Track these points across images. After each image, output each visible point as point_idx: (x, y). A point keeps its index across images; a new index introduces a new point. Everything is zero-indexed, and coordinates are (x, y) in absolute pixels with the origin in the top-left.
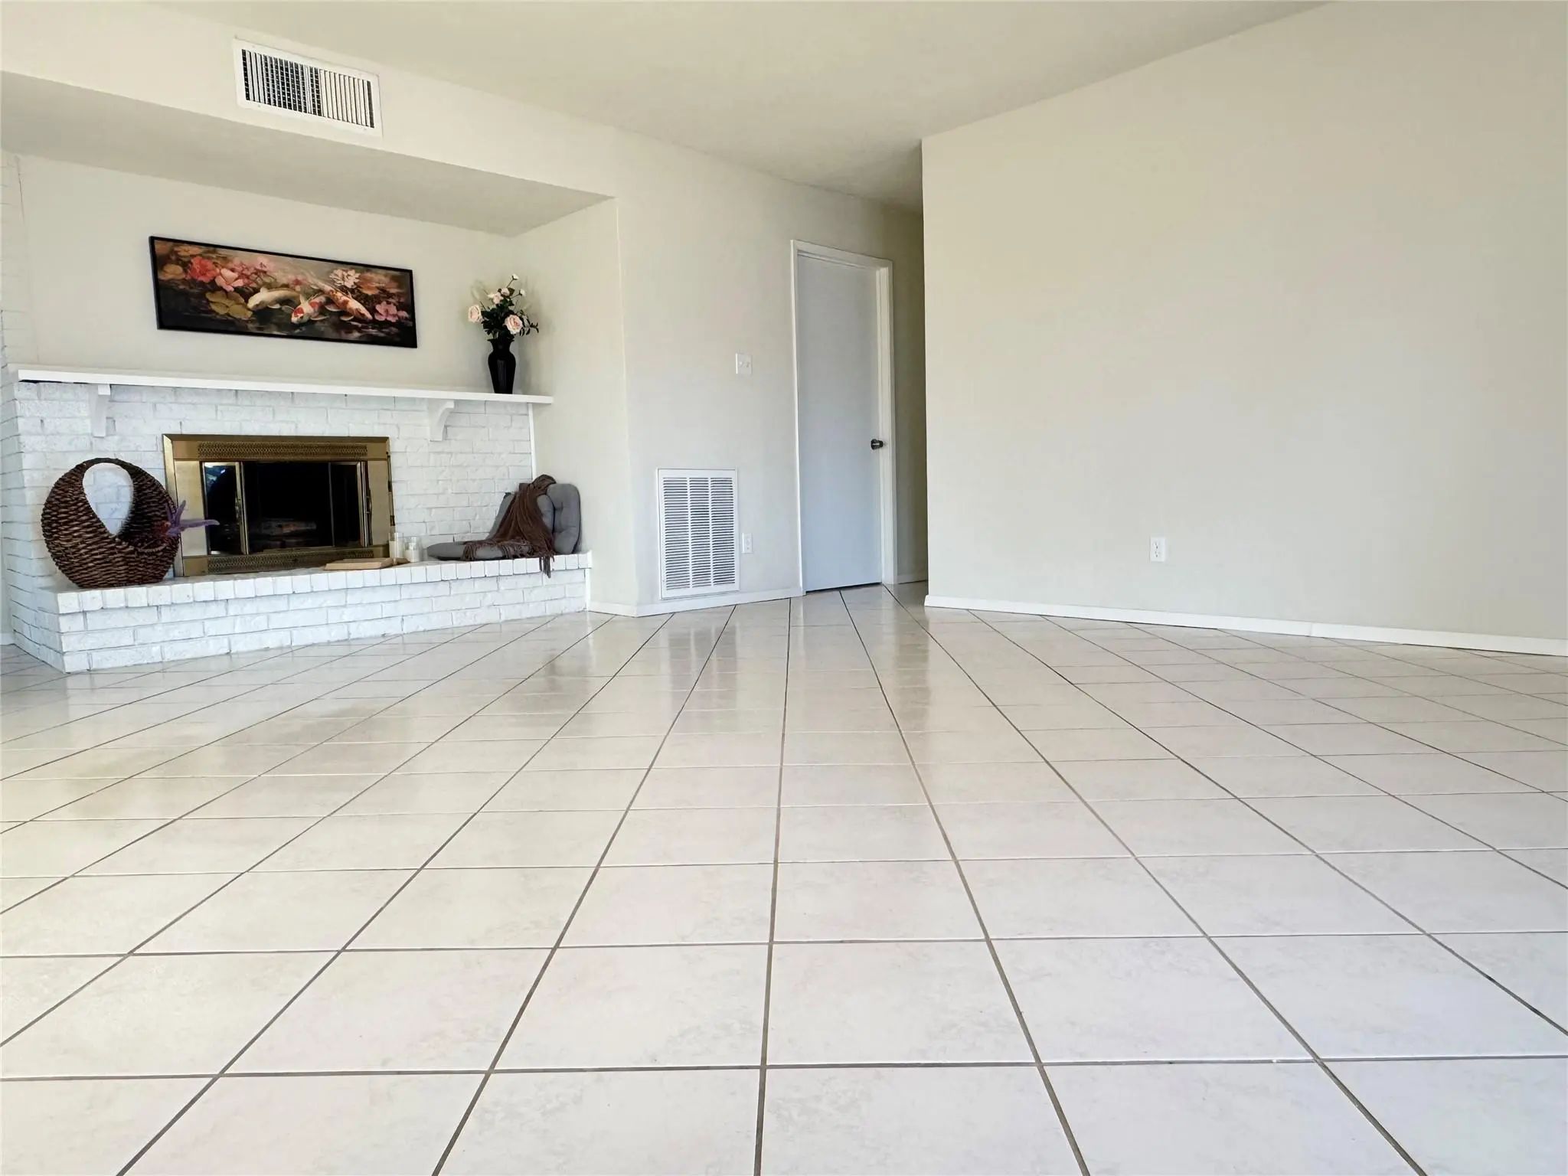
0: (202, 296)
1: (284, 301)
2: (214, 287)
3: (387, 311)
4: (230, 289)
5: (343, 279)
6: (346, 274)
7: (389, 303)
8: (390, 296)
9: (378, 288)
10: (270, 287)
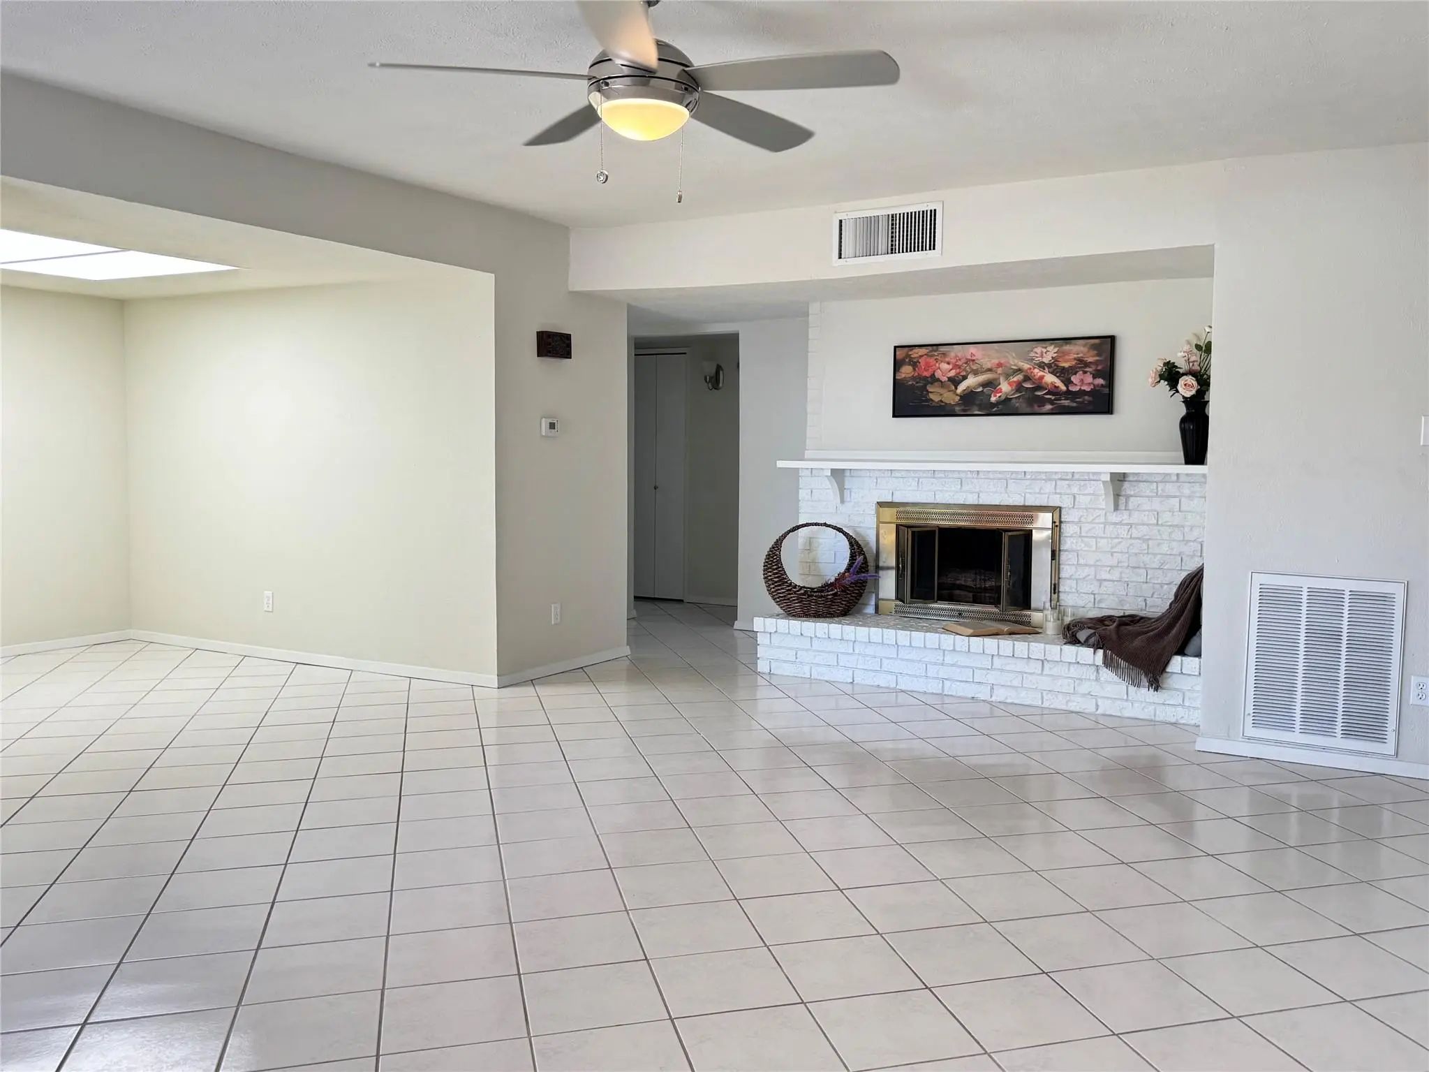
0: (924, 387)
1: (987, 384)
2: (933, 379)
3: (1082, 381)
4: (944, 379)
5: (1042, 356)
6: (1044, 350)
7: (1085, 372)
8: (1087, 365)
9: (1075, 359)
10: (976, 373)
